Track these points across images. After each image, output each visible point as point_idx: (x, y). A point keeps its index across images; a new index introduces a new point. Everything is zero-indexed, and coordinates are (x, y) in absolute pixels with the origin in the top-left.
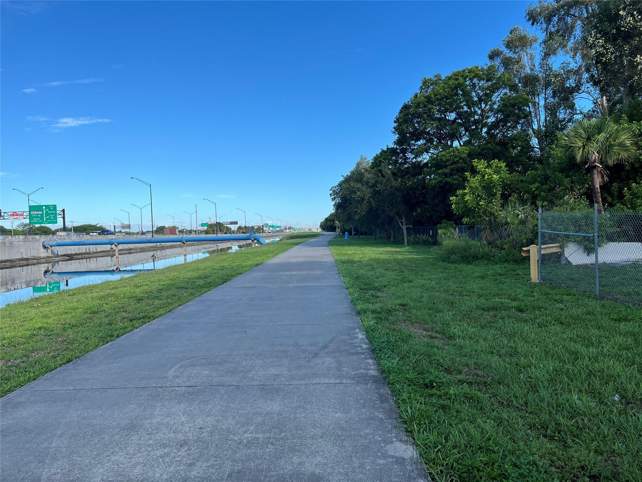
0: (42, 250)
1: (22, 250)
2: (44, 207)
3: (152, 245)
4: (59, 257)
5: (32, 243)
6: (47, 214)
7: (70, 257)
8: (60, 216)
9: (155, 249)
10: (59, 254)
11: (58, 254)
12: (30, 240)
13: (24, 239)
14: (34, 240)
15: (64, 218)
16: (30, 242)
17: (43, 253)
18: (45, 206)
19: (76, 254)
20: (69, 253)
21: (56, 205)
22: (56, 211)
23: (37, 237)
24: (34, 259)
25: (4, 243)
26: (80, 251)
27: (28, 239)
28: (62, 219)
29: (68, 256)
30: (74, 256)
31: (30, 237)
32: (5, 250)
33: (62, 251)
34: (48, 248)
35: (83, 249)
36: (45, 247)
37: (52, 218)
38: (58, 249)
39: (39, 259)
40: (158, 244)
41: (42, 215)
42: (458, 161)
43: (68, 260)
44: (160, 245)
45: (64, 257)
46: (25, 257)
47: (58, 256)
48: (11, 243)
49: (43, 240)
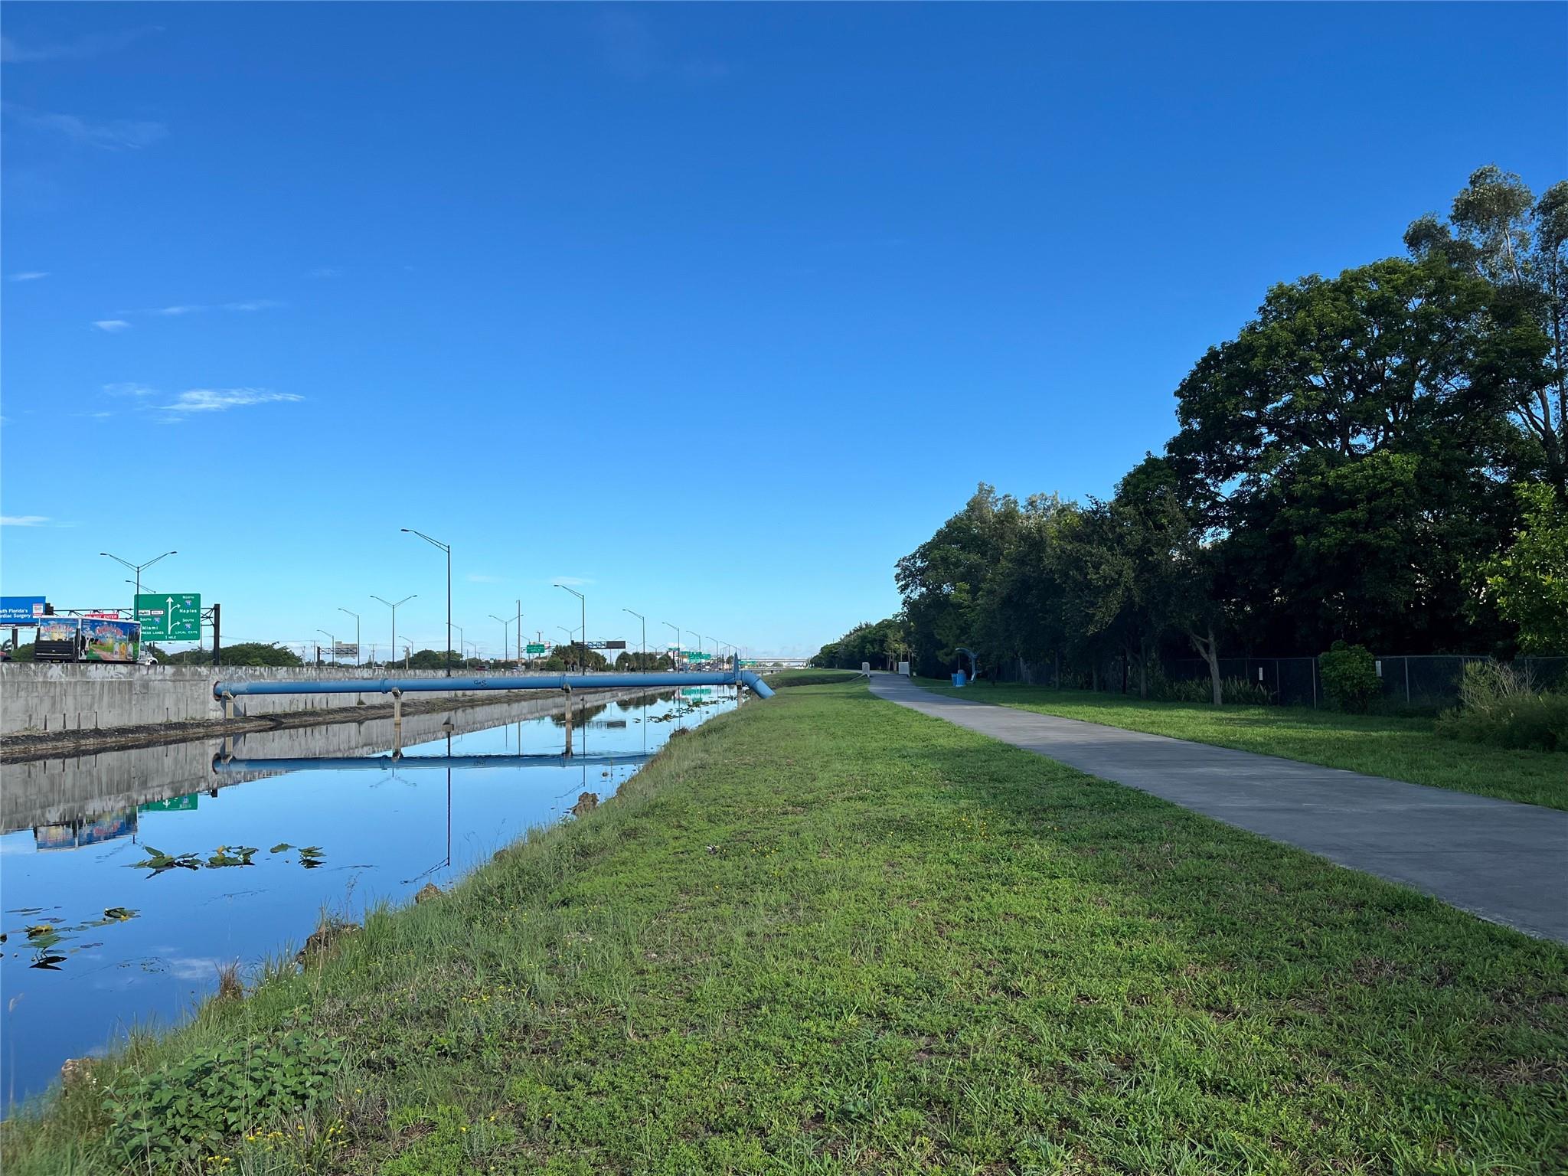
0: (213, 703)
1: (169, 702)
2: (170, 600)
3: (445, 694)
4: (252, 721)
5: (192, 685)
6: (176, 615)
7: (276, 722)
8: (208, 622)
9: (453, 705)
10: (248, 714)
11: (245, 715)
12: (188, 678)
13: (174, 674)
14: (196, 677)
15: (216, 626)
16: (187, 683)
17: (214, 711)
18: (172, 596)
19: (286, 715)
20: (270, 711)
21: (199, 595)
22: (199, 611)
23: (203, 670)
24: (198, 725)
25: (130, 684)
26: (294, 708)
27: (182, 674)
28: (212, 627)
29: (271, 720)
30: (283, 720)
31: (187, 671)
32: (130, 700)
33: (254, 705)
34: (227, 698)
35: (299, 702)
36: (218, 696)
37: (188, 626)
38: (247, 702)
39: (208, 726)
40: (460, 693)
41: (164, 618)
42: (1390, 490)
43: (271, 729)
44: (464, 695)
45: (263, 723)
46: (174, 720)
47: (246, 719)
48: (146, 685)
49: (217, 678)
